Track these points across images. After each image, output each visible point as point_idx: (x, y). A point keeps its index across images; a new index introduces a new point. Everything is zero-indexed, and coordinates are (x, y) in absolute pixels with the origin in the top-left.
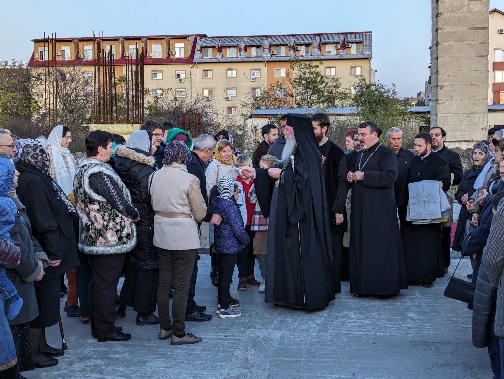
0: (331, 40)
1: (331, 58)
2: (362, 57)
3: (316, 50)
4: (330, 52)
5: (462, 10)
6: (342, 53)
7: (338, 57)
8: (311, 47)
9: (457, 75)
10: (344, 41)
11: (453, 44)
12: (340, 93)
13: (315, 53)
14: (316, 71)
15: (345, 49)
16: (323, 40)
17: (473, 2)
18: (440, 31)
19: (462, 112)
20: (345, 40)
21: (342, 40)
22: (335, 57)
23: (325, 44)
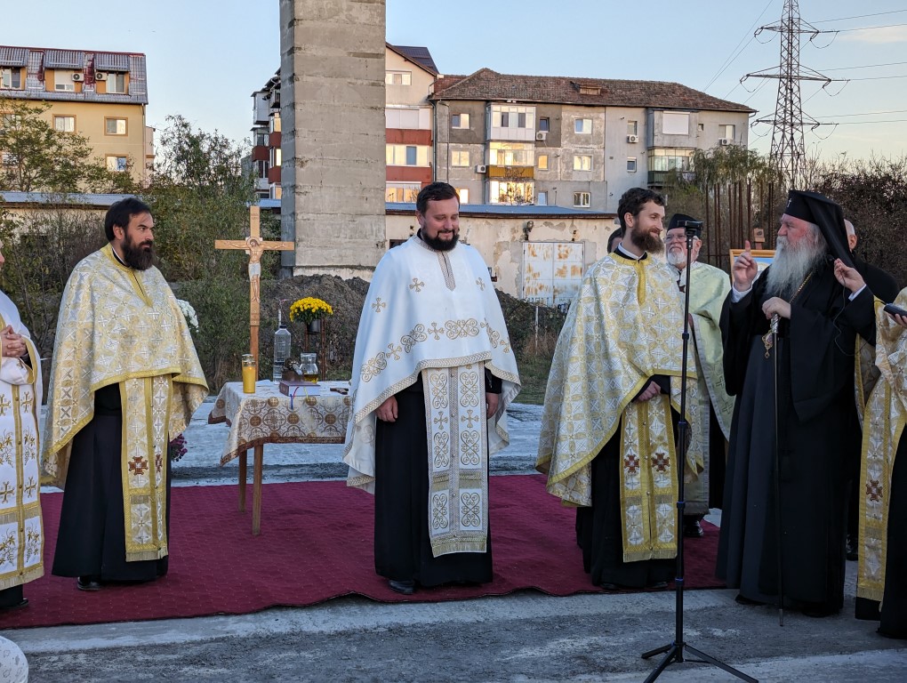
0: (66, 63)
1: (67, 98)
2: (128, 101)
3: (34, 80)
4: (61, 87)
5: (337, 17)
6: (89, 89)
7: (81, 97)
8: (23, 74)
9: (330, 142)
10: (92, 67)
11: (322, 80)
12: (89, 167)
13: (32, 85)
14: (37, 120)
15: (94, 82)
16: (48, 62)
17: (357, 5)
18: (297, 53)
19: (340, 211)
20: (93, 65)
21: (86, 64)
22: (73, 97)
23: (52, 69)
